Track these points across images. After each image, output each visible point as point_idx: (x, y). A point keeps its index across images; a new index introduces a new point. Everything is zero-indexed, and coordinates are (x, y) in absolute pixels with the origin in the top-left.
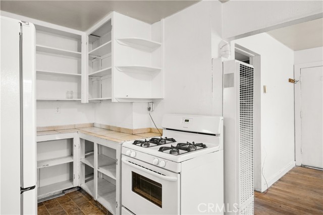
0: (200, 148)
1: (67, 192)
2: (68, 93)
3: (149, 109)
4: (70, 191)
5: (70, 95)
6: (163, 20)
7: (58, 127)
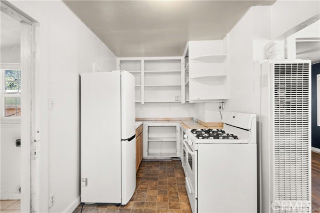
0: (231, 137)
1: (173, 159)
2: (175, 97)
3: (220, 107)
4: (175, 159)
5: (177, 99)
6: (228, 35)
7: (170, 118)
